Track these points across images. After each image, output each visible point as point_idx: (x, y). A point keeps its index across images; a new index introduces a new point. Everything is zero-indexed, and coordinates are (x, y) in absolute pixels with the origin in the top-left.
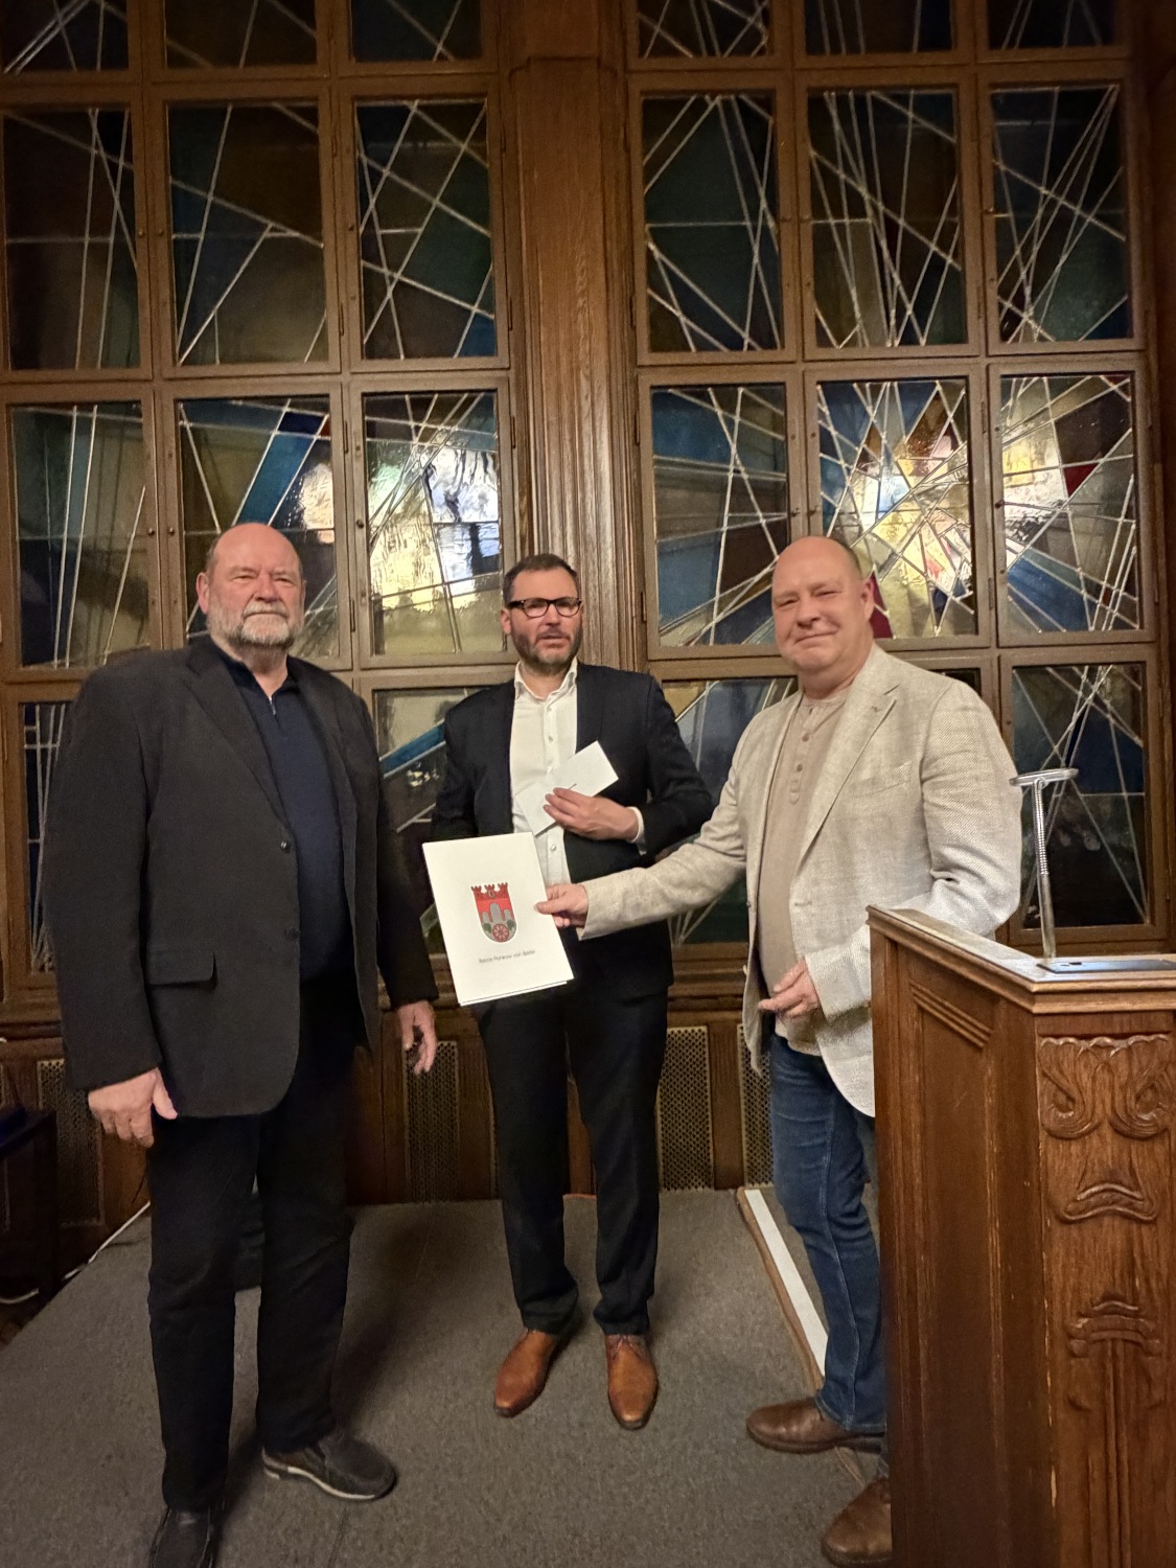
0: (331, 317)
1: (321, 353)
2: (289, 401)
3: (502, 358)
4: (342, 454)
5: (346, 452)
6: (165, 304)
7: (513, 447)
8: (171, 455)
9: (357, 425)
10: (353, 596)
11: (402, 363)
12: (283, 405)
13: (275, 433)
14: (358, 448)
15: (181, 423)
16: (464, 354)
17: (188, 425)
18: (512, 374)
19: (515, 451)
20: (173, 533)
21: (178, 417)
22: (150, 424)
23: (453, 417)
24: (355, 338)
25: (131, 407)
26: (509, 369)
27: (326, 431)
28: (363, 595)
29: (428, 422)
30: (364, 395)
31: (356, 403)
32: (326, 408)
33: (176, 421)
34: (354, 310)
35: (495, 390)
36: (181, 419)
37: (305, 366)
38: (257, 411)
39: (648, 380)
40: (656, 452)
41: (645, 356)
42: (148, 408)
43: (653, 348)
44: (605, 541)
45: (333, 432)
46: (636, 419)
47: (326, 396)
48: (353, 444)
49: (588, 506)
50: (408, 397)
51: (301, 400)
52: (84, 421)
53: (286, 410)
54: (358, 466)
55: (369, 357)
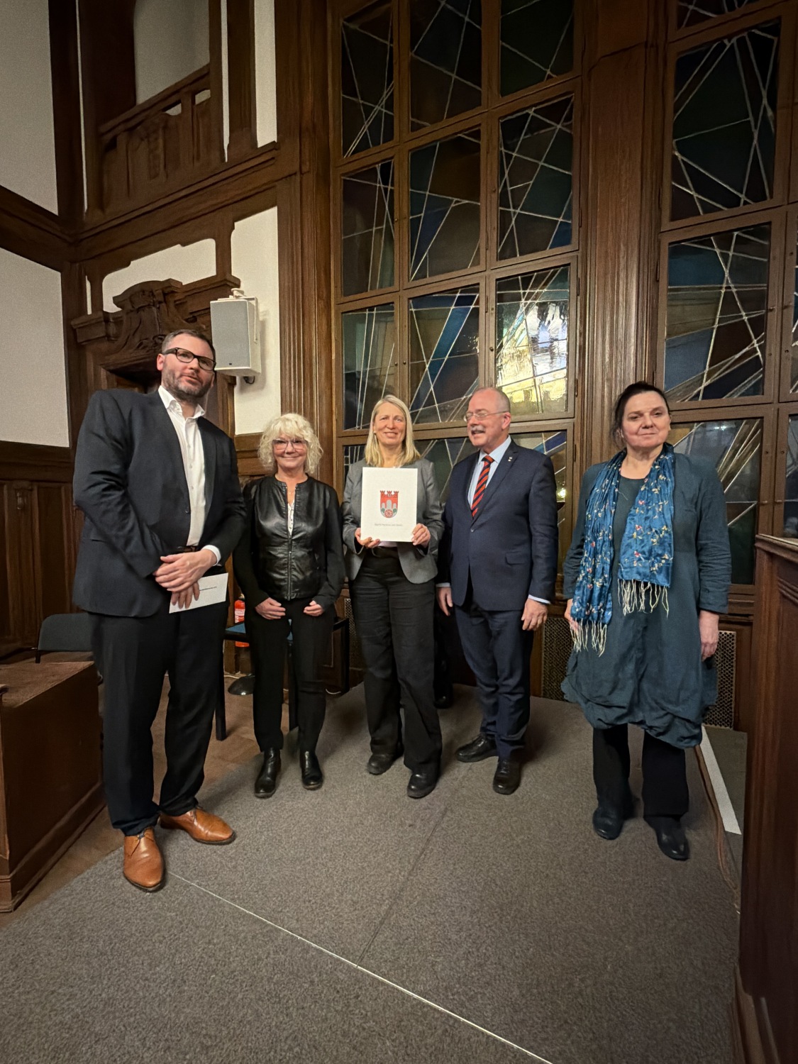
0: (482, 241)
1: (477, 262)
2: (460, 290)
3: (574, 245)
4: (484, 314)
5: (486, 312)
6: (406, 253)
7: (578, 295)
9: (493, 297)
11: (519, 259)
12: (457, 293)
13: (453, 307)
14: (492, 310)
15: (410, 310)
16: (552, 247)
17: (413, 310)
18: (579, 254)
19: (579, 298)
20: (405, 364)
21: (409, 307)
22: (396, 311)
23: (544, 285)
24: (494, 250)
25: (389, 305)
26: (577, 251)
27: (477, 303)
29: (530, 289)
30: (497, 280)
31: (493, 285)
32: (477, 291)
33: (408, 309)
34: (494, 236)
35: (569, 264)
36: (411, 308)
37: (469, 270)
38: (442, 299)
39: (666, 240)
40: (670, 284)
41: (667, 225)
42: (396, 305)
43: (673, 219)
44: (630, 342)
45: (481, 302)
46: (657, 265)
47: (478, 284)
48: (490, 307)
49: (620, 323)
50: (520, 277)
51: (466, 289)
52: (371, 315)
53: (458, 295)
54: (493, 319)
55: (501, 259)
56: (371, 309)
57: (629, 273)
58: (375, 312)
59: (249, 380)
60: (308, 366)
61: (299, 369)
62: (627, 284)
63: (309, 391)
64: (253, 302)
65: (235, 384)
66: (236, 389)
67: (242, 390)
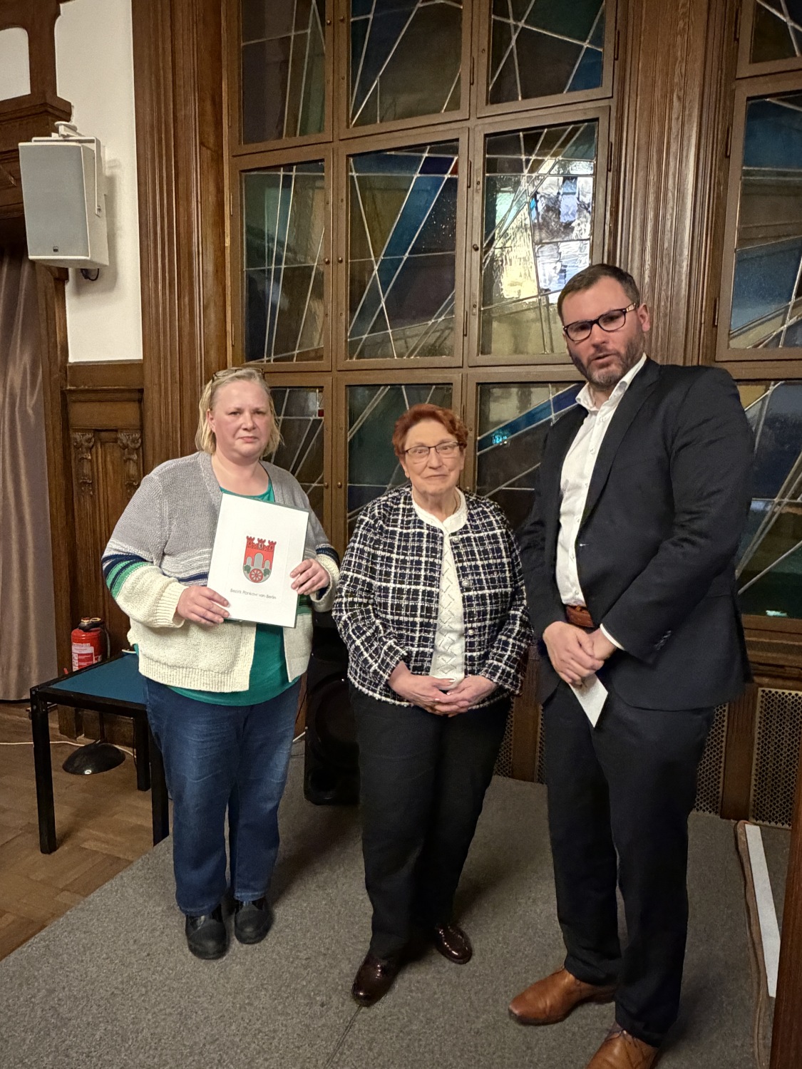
0: (464, 71)
1: (455, 105)
2: (428, 147)
3: (606, 88)
4: (465, 189)
5: (469, 187)
6: (343, 79)
7: (609, 170)
8: (342, 200)
9: (479, 163)
10: (467, 309)
11: (521, 103)
12: (423, 151)
13: (417, 175)
14: (478, 183)
15: (350, 174)
16: (572, 89)
17: (354, 174)
18: (613, 103)
19: (610, 174)
20: (341, 261)
21: (348, 169)
22: (329, 173)
23: (560, 147)
24: (482, 88)
25: (317, 164)
26: (612, 97)
27: (455, 171)
28: (475, 306)
29: (537, 155)
30: (486, 136)
31: (480, 144)
32: (455, 151)
33: (347, 173)
34: (483, 61)
35: (597, 119)
36: (352, 171)
37: (444, 116)
38: (402, 159)
39: (744, 92)
40: (746, 163)
41: (745, 69)
42: (328, 164)
43: (755, 59)
44: (681, 254)
45: (460, 170)
46: (728, 132)
47: (457, 140)
48: (475, 180)
49: (668, 223)
50: (521, 134)
51: (437, 146)
52: (287, 179)
53: (426, 155)
54: (478, 198)
55: (492, 103)
56: (288, 167)
57: (685, 143)
58: (294, 174)
59: (89, 275)
60: (186, 258)
61: (171, 261)
62: (681, 162)
63: (187, 299)
64: (93, 146)
65: (67, 278)
66: (69, 287)
67: (79, 291)
